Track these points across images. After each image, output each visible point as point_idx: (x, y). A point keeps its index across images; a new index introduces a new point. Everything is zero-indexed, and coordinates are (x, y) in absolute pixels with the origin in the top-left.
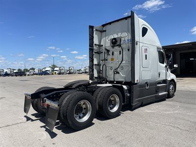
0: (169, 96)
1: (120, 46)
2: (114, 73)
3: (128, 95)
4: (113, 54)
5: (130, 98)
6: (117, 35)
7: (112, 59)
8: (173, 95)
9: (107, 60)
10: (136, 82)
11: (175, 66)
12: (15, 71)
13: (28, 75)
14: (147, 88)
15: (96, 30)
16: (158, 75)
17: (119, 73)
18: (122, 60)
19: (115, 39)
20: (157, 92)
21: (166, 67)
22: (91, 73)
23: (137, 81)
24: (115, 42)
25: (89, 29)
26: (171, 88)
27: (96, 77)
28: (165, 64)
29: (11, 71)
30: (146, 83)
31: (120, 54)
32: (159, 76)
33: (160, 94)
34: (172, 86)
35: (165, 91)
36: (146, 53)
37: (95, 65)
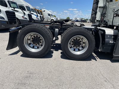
9: (112, 1)
12: (83, 19)
13: (88, 22)
22: (94, 15)
29: (80, 19)
37: (100, 7)
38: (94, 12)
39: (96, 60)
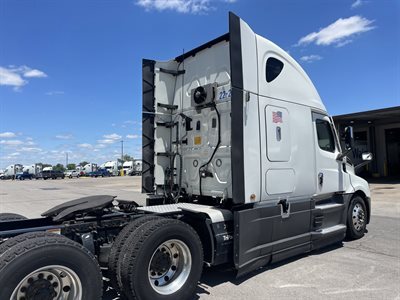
0: (351, 235)
1: (213, 105)
2: (201, 177)
3: (226, 238)
4: (198, 128)
5: (232, 245)
6: (208, 78)
7: (198, 141)
8: (364, 231)
9: (185, 142)
10: (248, 200)
11: (365, 157)
12: (46, 169)
13: (71, 177)
14: (284, 216)
15: (161, 70)
16: (318, 181)
17: (211, 175)
18: (219, 142)
19: (200, 89)
20: (315, 225)
21: (339, 159)
22: (148, 174)
23: (252, 197)
24: (201, 98)
25: (143, 67)
26: (355, 214)
27: (159, 186)
28: (337, 153)
29: (37, 169)
30: (283, 202)
31: (214, 126)
32: (321, 182)
33: (325, 231)
34: (357, 209)
35: (340, 223)
36: (279, 124)
37: (159, 154)
38: (148, 167)
39: (208, 293)
